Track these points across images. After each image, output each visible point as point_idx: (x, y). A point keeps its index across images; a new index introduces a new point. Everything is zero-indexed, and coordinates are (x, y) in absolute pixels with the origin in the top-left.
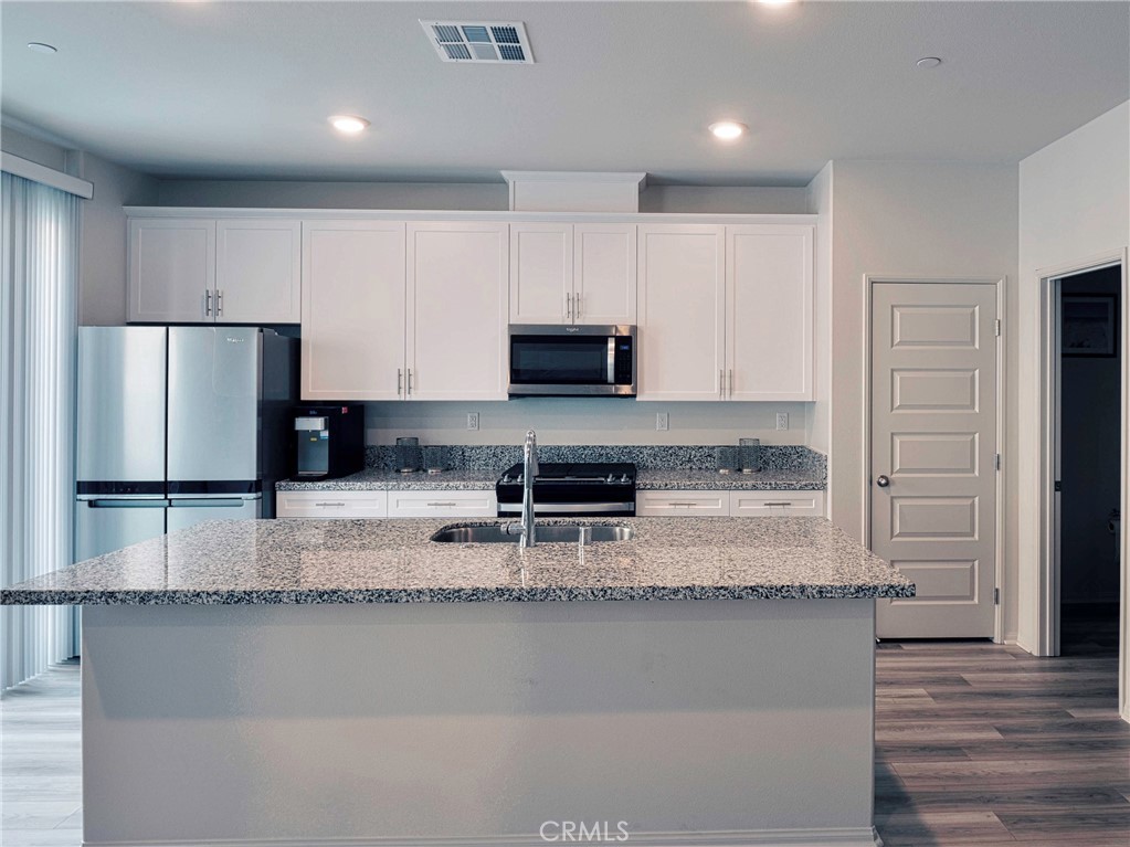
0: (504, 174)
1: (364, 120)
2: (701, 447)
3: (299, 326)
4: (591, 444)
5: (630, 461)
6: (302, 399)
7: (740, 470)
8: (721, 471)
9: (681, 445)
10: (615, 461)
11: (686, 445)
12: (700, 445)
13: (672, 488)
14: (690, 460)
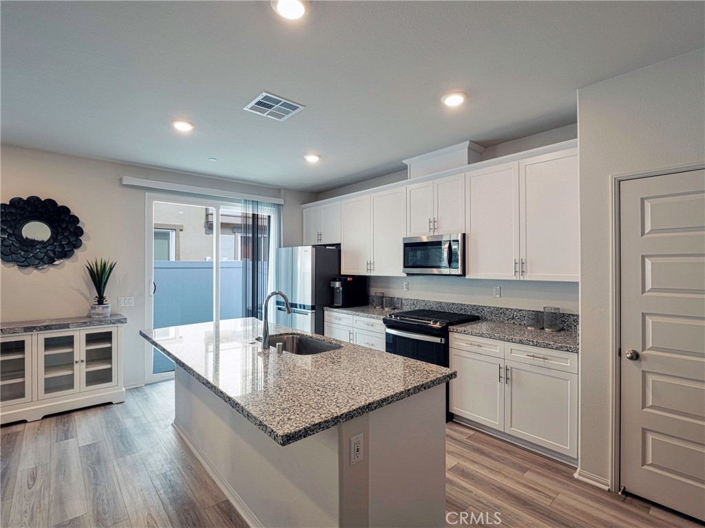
0: (404, 161)
1: (318, 156)
2: (521, 310)
3: (340, 244)
4: (456, 302)
5: (477, 315)
6: (342, 274)
7: (543, 329)
8: (528, 328)
9: (508, 307)
10: (469, 313)
11: (511, 307)
12: (520, 308)
13: (468, 334)
14: (513, 318)
